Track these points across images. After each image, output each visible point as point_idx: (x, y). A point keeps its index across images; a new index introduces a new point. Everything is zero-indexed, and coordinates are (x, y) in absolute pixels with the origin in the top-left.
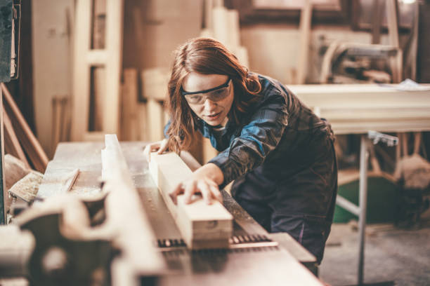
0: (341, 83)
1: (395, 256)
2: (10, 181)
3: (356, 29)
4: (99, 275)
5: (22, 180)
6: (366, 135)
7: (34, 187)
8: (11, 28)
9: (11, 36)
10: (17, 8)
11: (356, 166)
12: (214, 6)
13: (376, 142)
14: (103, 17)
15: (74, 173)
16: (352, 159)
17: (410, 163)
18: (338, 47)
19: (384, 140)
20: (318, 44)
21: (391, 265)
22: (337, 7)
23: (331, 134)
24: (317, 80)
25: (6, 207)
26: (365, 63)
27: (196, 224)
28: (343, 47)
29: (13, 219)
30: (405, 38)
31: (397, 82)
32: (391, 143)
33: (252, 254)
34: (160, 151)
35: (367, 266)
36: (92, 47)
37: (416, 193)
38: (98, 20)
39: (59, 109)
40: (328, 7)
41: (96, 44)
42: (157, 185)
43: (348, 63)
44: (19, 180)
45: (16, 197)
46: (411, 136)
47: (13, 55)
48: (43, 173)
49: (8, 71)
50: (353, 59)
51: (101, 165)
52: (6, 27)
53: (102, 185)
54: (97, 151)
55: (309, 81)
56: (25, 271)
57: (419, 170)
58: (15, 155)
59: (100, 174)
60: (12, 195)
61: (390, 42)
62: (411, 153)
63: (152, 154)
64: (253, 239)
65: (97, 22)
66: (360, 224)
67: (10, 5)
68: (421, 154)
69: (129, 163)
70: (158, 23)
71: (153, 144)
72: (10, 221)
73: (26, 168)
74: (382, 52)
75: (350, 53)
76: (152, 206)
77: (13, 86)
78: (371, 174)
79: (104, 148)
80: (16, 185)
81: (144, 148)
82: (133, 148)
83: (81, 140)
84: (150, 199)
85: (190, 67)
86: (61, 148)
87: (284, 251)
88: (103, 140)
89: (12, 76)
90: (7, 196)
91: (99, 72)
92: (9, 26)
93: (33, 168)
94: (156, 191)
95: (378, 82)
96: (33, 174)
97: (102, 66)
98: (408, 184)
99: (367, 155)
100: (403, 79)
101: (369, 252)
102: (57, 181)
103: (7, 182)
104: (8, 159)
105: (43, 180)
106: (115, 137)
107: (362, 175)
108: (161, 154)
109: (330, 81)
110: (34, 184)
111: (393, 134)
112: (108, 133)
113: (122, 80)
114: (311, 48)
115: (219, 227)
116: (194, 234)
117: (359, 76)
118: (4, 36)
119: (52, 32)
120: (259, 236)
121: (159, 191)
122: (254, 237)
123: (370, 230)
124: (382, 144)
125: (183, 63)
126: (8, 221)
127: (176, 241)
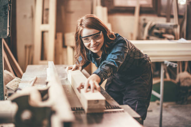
0: (153, 40)
1: (176, 116)
2: (6, 82)
3: (159, 16)
4: (46, 122)
5: (11, 81)
6: (163, 62)
7: (17, 84)
8: (7, 14)
9: (7, 18)
10: (10, 5)
11: (159, 76)
12: (97, 5)
13: (167, 66)
14: (47, 9)
15: (35, 78)
16: (157, 73)
17: (183, 75)
18: (151, 24)
19: (171, 65)
20: (142, 22)
21: (174, 120)
22: (151, 6)
23: (150, 61)
24: (142, 38)
25: (5, 93)
26: (163, 31)
27: (89, 102)
28: (154, 23)
29: (7, 98)
30: (181, 20)
31: (177, 39)
32: (174, 66)
33: (113, 114)
34: (72, 69)
35: (163, 121)
36: (43, 23)
37: (186, 88)
38: (45, 11)
39: (28, 50)
40: (147, 6)
41: (44, 22)
42: (71, 83)
43: (155, 31)
44: (10, 81)
45: (9, 89)
46: (183, 63)
47: (8, 26)
48: (21, 78)
49: (6, 33)
50: (158, 29)
51: (46, 75)
52: (5, 14)
53: (47, 83)
54: (45, 69)
55: (138, 39)
56: (13, 120)
57: (187, 78)
58: (8, 70)
59: (46, 78)
60: (7, 88)
61: (175, 21)
62: (183, 71)
63: (69, 70)
64: (113, 107)
65: (45, 12)
66: (160, 102)
67: (7, 4)
68: (188, 71)
69: (59, 74)
70: (72, 12)
71: (70, 66)
72: (6, 99)
73: (13, 76)
74: (171, 26)
75: (157, 26)
76: (69, 93)
77: (8, 40)
78: (166, 80)
79: (48, 67)
80: (9, 83)
81: (66, 68)
82: (61, 68)
83: (37, 64)
84: (68, 90)
85: (84, 26)
86: (29, 67)
87: (126, 113)
88: (48, 64)
89: (8, 35)
90: (5, 88)
91: (46, 34)
92: (6, 14)
93: (16, 76)
94: (70, 86)
95: (169, 39)
96: (16, 79)
97: (47, 32)
98: (182, 84)
99: (164, 71)
100: (180, 38)
101: (164, 114)
102: (27, 82)
103: (5, 82)
104: (5, 72)
105: (21, 81)
106: (52, 62)
107: (161, 80)
108: (74, 70)
109: (148, 38)
110: (17, 83)
111: (176, 62)
112: (49, 61)
113: (56, 38)
114: (139, 24)
115: (99, 103)
116: (89, 106)
117: (160, 36)
118: (4, 18)
119: (25, 16)
120: (115, 106)
121: (72, 86)
122: (113, 106)
123: (165, 104)
124: (170, 66)
125: (81, 25)
126: (5, 99)
127: (79, 108)
